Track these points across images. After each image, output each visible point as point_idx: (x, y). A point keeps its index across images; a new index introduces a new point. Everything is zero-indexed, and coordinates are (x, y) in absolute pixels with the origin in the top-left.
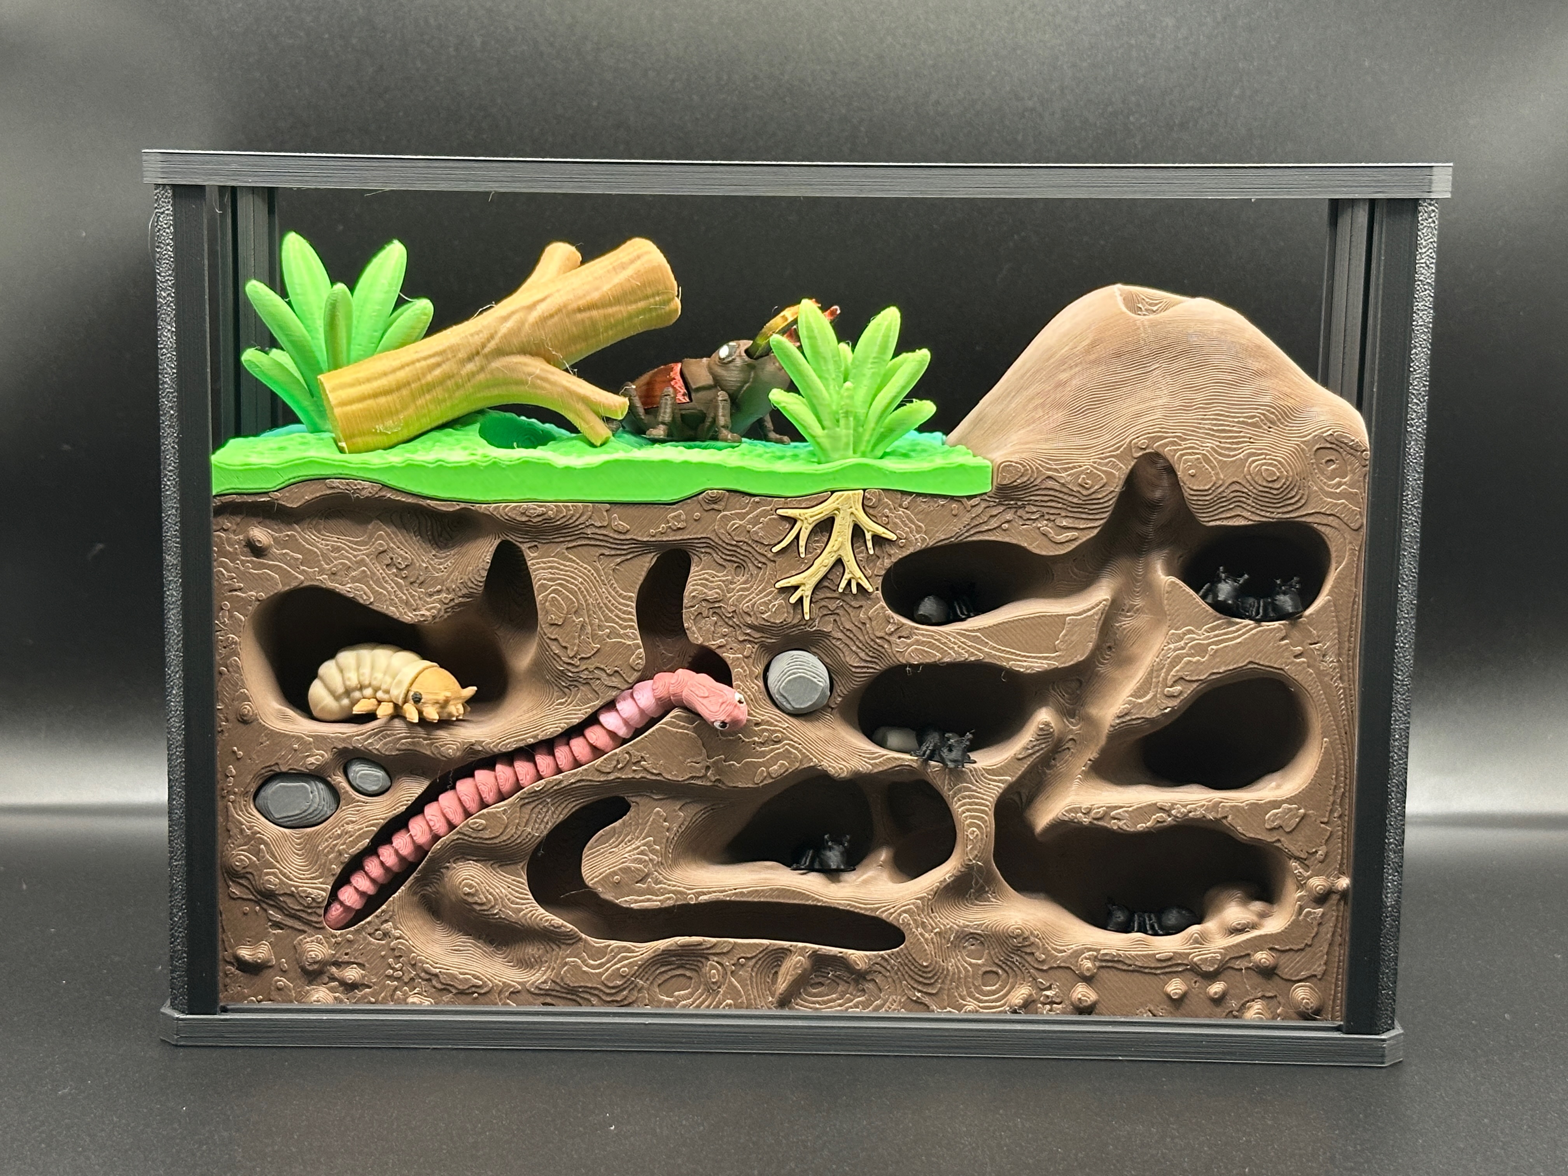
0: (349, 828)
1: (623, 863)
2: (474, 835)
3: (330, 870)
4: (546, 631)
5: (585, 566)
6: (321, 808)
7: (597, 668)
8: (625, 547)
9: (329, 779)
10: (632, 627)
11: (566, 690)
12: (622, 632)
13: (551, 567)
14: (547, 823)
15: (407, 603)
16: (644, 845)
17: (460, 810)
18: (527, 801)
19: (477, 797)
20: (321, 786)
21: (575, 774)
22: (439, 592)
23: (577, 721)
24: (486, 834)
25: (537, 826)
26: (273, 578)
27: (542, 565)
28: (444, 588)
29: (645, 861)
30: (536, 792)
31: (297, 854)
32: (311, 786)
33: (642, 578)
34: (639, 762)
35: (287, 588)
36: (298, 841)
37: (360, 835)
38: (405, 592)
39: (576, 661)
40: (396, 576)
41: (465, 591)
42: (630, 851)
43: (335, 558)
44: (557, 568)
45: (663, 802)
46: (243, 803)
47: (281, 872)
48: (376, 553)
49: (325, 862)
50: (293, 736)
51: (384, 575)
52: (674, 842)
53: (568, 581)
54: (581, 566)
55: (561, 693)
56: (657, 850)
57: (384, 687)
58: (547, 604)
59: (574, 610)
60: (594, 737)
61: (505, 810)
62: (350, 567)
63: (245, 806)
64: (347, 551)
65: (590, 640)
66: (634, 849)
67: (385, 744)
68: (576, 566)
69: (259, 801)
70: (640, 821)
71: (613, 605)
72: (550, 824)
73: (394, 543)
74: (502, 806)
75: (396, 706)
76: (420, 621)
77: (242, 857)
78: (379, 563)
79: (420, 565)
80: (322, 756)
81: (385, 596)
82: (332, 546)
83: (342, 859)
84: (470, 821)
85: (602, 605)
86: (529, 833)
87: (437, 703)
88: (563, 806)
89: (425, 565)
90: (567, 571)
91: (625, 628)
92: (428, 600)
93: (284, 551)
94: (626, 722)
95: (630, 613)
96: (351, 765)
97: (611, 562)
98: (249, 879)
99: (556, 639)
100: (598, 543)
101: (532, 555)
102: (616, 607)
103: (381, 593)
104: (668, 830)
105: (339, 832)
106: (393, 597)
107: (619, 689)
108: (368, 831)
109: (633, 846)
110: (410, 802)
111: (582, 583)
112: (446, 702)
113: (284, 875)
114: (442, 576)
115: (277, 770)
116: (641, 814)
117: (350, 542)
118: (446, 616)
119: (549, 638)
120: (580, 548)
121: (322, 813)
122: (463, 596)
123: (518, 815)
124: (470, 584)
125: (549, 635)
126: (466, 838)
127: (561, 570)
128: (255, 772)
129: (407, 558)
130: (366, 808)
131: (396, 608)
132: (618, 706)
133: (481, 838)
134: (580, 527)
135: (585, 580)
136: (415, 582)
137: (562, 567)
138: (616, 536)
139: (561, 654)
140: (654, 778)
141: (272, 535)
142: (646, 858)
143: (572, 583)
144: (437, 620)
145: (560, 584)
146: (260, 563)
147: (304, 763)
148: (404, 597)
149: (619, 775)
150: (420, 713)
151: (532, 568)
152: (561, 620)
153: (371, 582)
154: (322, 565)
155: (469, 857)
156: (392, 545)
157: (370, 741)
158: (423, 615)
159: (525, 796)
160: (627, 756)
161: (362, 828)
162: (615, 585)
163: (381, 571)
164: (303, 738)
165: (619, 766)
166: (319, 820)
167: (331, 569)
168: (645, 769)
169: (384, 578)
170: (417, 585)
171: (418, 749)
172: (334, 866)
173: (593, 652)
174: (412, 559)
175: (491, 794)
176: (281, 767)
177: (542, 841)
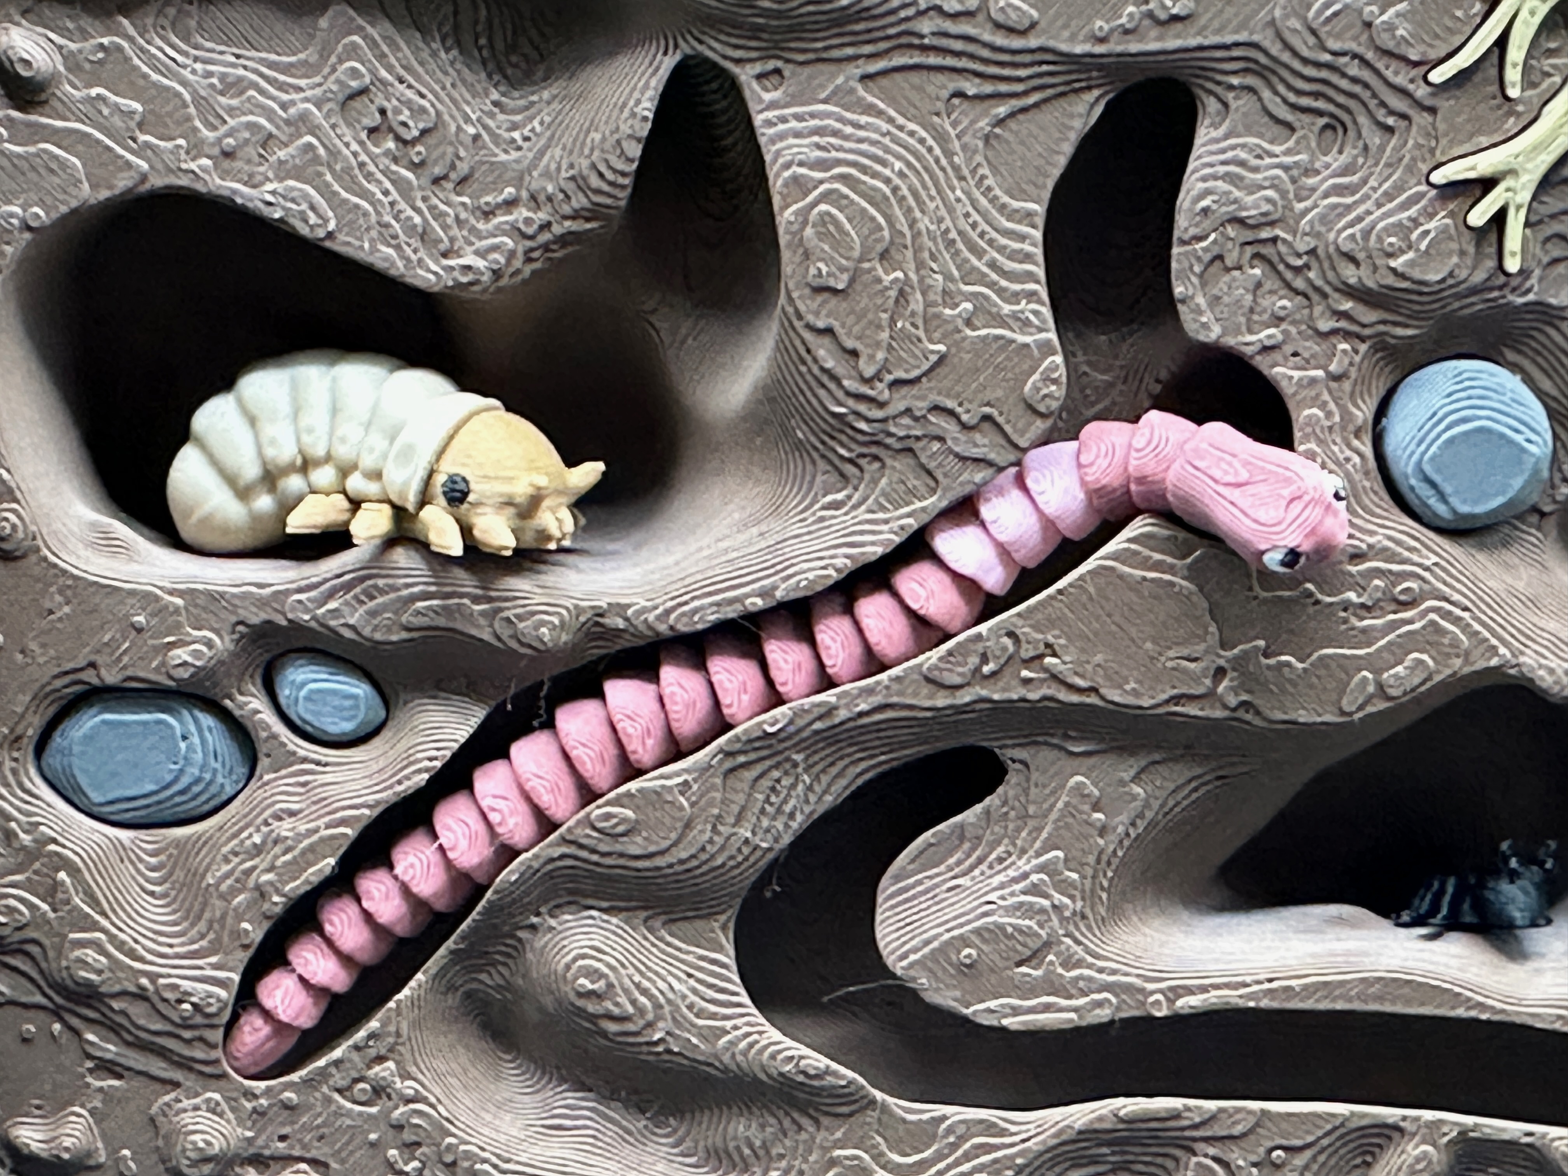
0: (284, 828)
1: (986, 914)
2: (603, 848)
3: (237, 934)
4: (802, 308)
5: (912, 126)
6: (207, 776)
7: (936, 408)
8: (1022, 73)
9: (228, 703)
10: (1031, 296)
11: (849, 469)
12: (1007, 308)
13: (819, 131)
14: (792, 816)
15: (424, 236)
16: (1040, 869)
17: (567, 784)
18: (742, 759)
19: (612, 751)
20: (207, 720)
21: (870, 691)
22: (510, 204)
23: (879, 550)
24: (635, 846)
25: (765, 823)
26: (63, 165)
27: (793, 124)
28: (524, 194)
29: (1043, 911)
30: (767, 735)
31: (152, 894)
32: (181, 722)
33: (1062, 161)
34: (1041, 657)
35: (104, 194)
36: (153, 860)
37: (311, 848)
38: (420, 204)
39: (881, 391)
40: (395, 160)
41: (579, 201)
42: (1002, 886)
43: (231, 110)
44: (835, 133)
45: (1092, 761)
46: (8, 764)
47: (112, 938)
48: (341, 97)
49: (224, 917)
50: (132, 593)
51: (363, 157)
52: (1115, 862)
53: (864, 169)
54: (901, 128)
55: (834, 478)
56: (1072, 884)
57: (368, 462)
58: (809, 231)
59: (879, 248)
60: (922, 592)
61: (686, 782)
62: (270, 136)
63: (14, 772)
64: (262, 92)
65: (921, 333)
66: (1015, 880)
67: (373, 614)
68: (885, 126)
69: (52, 759)
70: (1031, 810)
71: (982, 235)
72: (799, 817)
73: (390, 69)
74: (678, 774)
75: (400, 513)
76: (459, 285)
77: (12, 902)
78: (349, 125)
79: (459, 128)
80: (209, 644)
81: (366, 214)
82: (223, 77)
83: (266, 906)
84: (595, 811)
85: (953, 235)
86: (747, 841)
87: (509, 504)
88: (834, 770)
89: (471, 130)
90: (861, 141)
91: (1015, 297)
92: (481, 226)
93: (94, 91)
94: (1004, 551)
95: (1028, 258)
96: (283, 667)
97: (983, 114)
98: (29, 956)
99: (829, 331)
100: (950, 61)
101: (767, 97)
102: (991, 242)
103: (357, 206)
104: (1103, 831)
105: (257, 839)
106: (388, 218)
107: (990, 464)
108: (333, 837)
109: (1012, 873)
110: (438, 764)
111: (901, 174)
112: (535, 501)
113: (121, 946)
114: (517, 161)
115: (95, 681)
116: (1033, 790)
117: (271, 65)
118: (528, 270)
119: (810, 327)
120: (898, 77)
121: (213, 789)
122: (575, 216)
123: (718, 795)
124: (595, 181)
125: (810, 318)
126: (584, 854)
127: (847, 138)
128: (36, 686)
129: (423, 110)
130: (328, 778)
131: (398, 248)
132: (986, 511)
133: (622, 855)
134: (903, 14)
135: (909, 165)
136: (445, 177)
137: (849, 130)
138: (1000, 40)
139: (840, 371)
140: (1075, 698)
141: (60, 48)
142: (1046, 903)
143: (875, 175)
144: (504, 282)
145: (844, 178)
146: (29, 125)
147: (163, 664)
148: (417, 220)
149: (984, 693)
150: (466, 531)
151: (764, 134)
152: (845, 277)
153: (329, 177)
154: (195, 130)
155: (590, 902)
156: (384, 73)
157: (332, 605)
158: (468, 268)
159: (738, 746)
160: (1007, 641)
161: (316, 830)
162: (990, 182)
163: (355, 147)
164: (157, 599)
165: (986, 669)
166: (207, 808)
167: (219, 140)
168: (1055, 678)
169: (362, 165)
170: (450, 186)
171: (459, 626)
172: (246, 925)
173: (926, 366)
174: (438, 114)
175: (650, 742)
176: (103, 672)
177: (776, 860)
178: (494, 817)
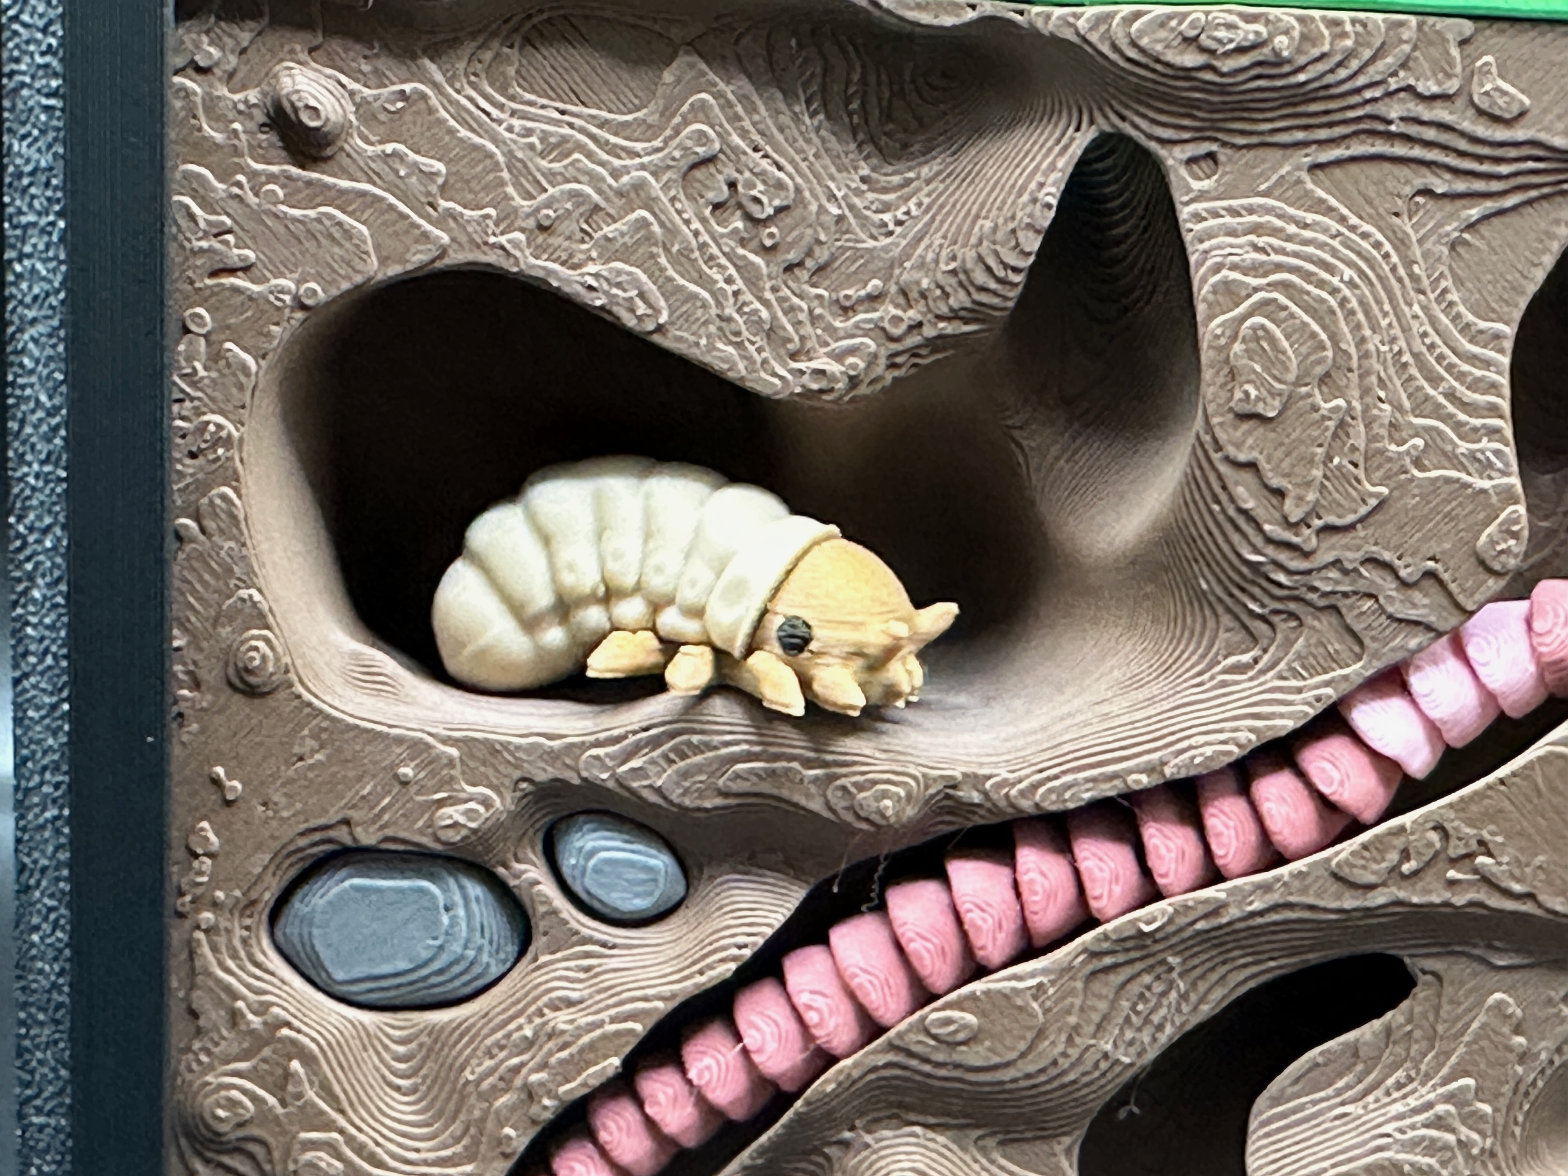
0: (561, 1019)
1: (1380, 1149)
2: (940, 1057)
3: (501, 1141)
4: (1222, 436)
5: (1367, 228)
6: (471, 953)
7: (1372, 561)
8: (1504, 169)
9: (501, 871)
10: (1494, 433)
11: (1260, 627)
12: (1463, 447)
13: (1256, 229)
14: (1160, 1027)
15: (772, 333)
16: (1448, 1098)
17: (899, 981)
18: (1108, 961)
19: (953, 944)
20: (475, 889)
21: (1266, 888)
22: (874, 299)
23: (1290, 725)
24: (974, 1056)
25: (1129, 1035)
26: (349, 234)
27: (1228, 219)
28: (893, 289)
29: (1446, 1147)
30: (1141, 934)
31: (398, 1089)
32: (445, 890)
33: (1540, 276)
34: (1471, 856)
35: (394, 270)
36: (401, 1049)
37: (591, 1046)
38: (768, 295)
39: (1306, 538)
40: (743, 242)
41: (959, 299)
42: (1400, 1117)
43: (552, 177)
44: (1275, 232)
45: (1517, 976)
46: (239, 933)
47: (350, 1140)
48: (684, 164)
49: (483, 1119)
50: (399, 740)
51: (705, 237)
52: (1534, 1093)
53: (1307, 276)
54: (1353, 228)
55: (1242, 635)
56: (1483, 1117)
57: (688, 595)
58: (1238, 347)
59: (1319, 370)
60: (1336, 775)
61: (1040, 985)
62: (597, 208)
63: (245, 941)
64: (589, 155)
65: (1361, 473)
66: (1415, 1111)
67: (685, 774)
68: (1335, 226)
69: (289, 926)
70: (1440, 1029)
71: (1440, 358)
72: (1169, 1029)
73: (744, 134)
74: (1033, 975)
75: (720, 655)
76: (808, 393)
77: (235, 1094)
78: (689, 197)
79: (822, 209)
80: (486, 803)
81: (705, 306)
82: (544, 136)
83: (535, 1110)
84: (932, 1014)
85: (1406, 358)
86: (1106, 1056)
87: (859, 654)
88: (1214, 977)
89: (835, 211)
90: (1306, 242)
91: (1473, 436)
92: (837, 324)
93: (389, 148)
94: (1433, 728)
95: (1493, 387)
96: (567, 832)
97: (1451, 216)
98: (251, 1156)
99: (1252, 466)
100: (1417, 152)
101: (1196, 185)
102: (1450, 368)
103: (695, 296)
104: (1523, 1057)
105: (528, 1032)
106: (730, 311)
107: (1429, 628)
108: (618, 1034)
109: (1412, 1102)
110: (747, 953)
111: (1351, 284)
112: (890, 652)
113: (360, 1149)
114: (886, 249)
115: (348, 841)
116: (1446, 1007)
117: (603, 124)
118: (889, 376)
119: (1230, 461)
120: (1354, 168)
121: (477, 970)
122: (954, 316)
123: (1078, 1002)
124: (980, 277)
125: (1231, 451)
126: (914, 1063)
127: (1289, 238)
128: (277, 845)
129: (780, 186)
130: (613, 963)
131: (739, 345)
132: (1417, 682)
133: (957, 1066)
134: (1368, 94)
135: (1362, 273)
136: (800, 264)
137: (1292, 229)
138: (1482, 130)
139: (1260, 513)
140: (1510, 905)
141: (352, 94)
142: (1450, 1138)
143: (1321, 284)
144: (863, 390)
145: (1285, 287)
146: (309, 183)
147: (430, 824)
148: (765, 314)
149: (1402, 895)
150: (805, 684)
151: (1190, 229)
152: (1277, 403)
153: (663, 260)
154: (508, 198)
155: (912, 1117)
156: (736, 139)
157: (636, 763)
158: (822, 372)
159: (1106, 945)
160: (1434, 837)
161: (601, 1024)
162: (1454, 296)
163: (696, 225)
164: (429, 746)
165: (1406, 868)
166: (468, 990)
167: (538, 210)
168: (1487, 880)
169: (703, 246)
170: (804, 275)
171: (785, 793)
172: (508, 1131)
173: (1363, 510)
174: (798, 190)
175: (1001, 937)
176: (359, 831)
177: (1135, 1078)
178: (811, 1017)
